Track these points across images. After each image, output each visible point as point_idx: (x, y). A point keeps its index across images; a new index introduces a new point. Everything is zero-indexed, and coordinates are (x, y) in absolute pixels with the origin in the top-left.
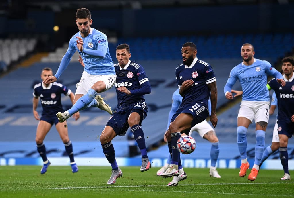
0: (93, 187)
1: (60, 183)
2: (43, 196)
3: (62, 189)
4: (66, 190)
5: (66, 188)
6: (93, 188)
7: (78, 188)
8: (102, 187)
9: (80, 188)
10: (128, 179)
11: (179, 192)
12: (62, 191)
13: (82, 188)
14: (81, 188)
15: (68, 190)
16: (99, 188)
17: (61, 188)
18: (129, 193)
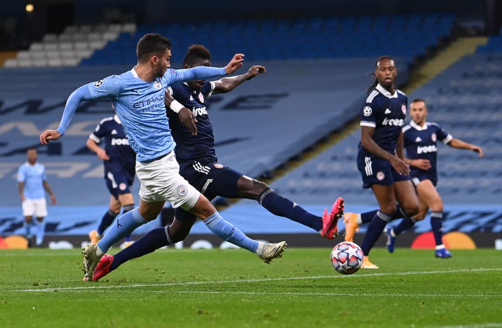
0: (94, 287)
1: (36, 281)
2: (3, 304)
3: (39, 290)
4: (45, 292)
5: (46, 290)
6: (92, 289)
7: (67, 288)
8: (108, 287)
9: (70, 290)
10: (155, 272)
11: (243, 293)
12: (39, 296)
13: (74, 290)
14: (72, 290)
15: (48, 293)
16: (102, 289)
17: (37, 290)
18: (155, 296)
